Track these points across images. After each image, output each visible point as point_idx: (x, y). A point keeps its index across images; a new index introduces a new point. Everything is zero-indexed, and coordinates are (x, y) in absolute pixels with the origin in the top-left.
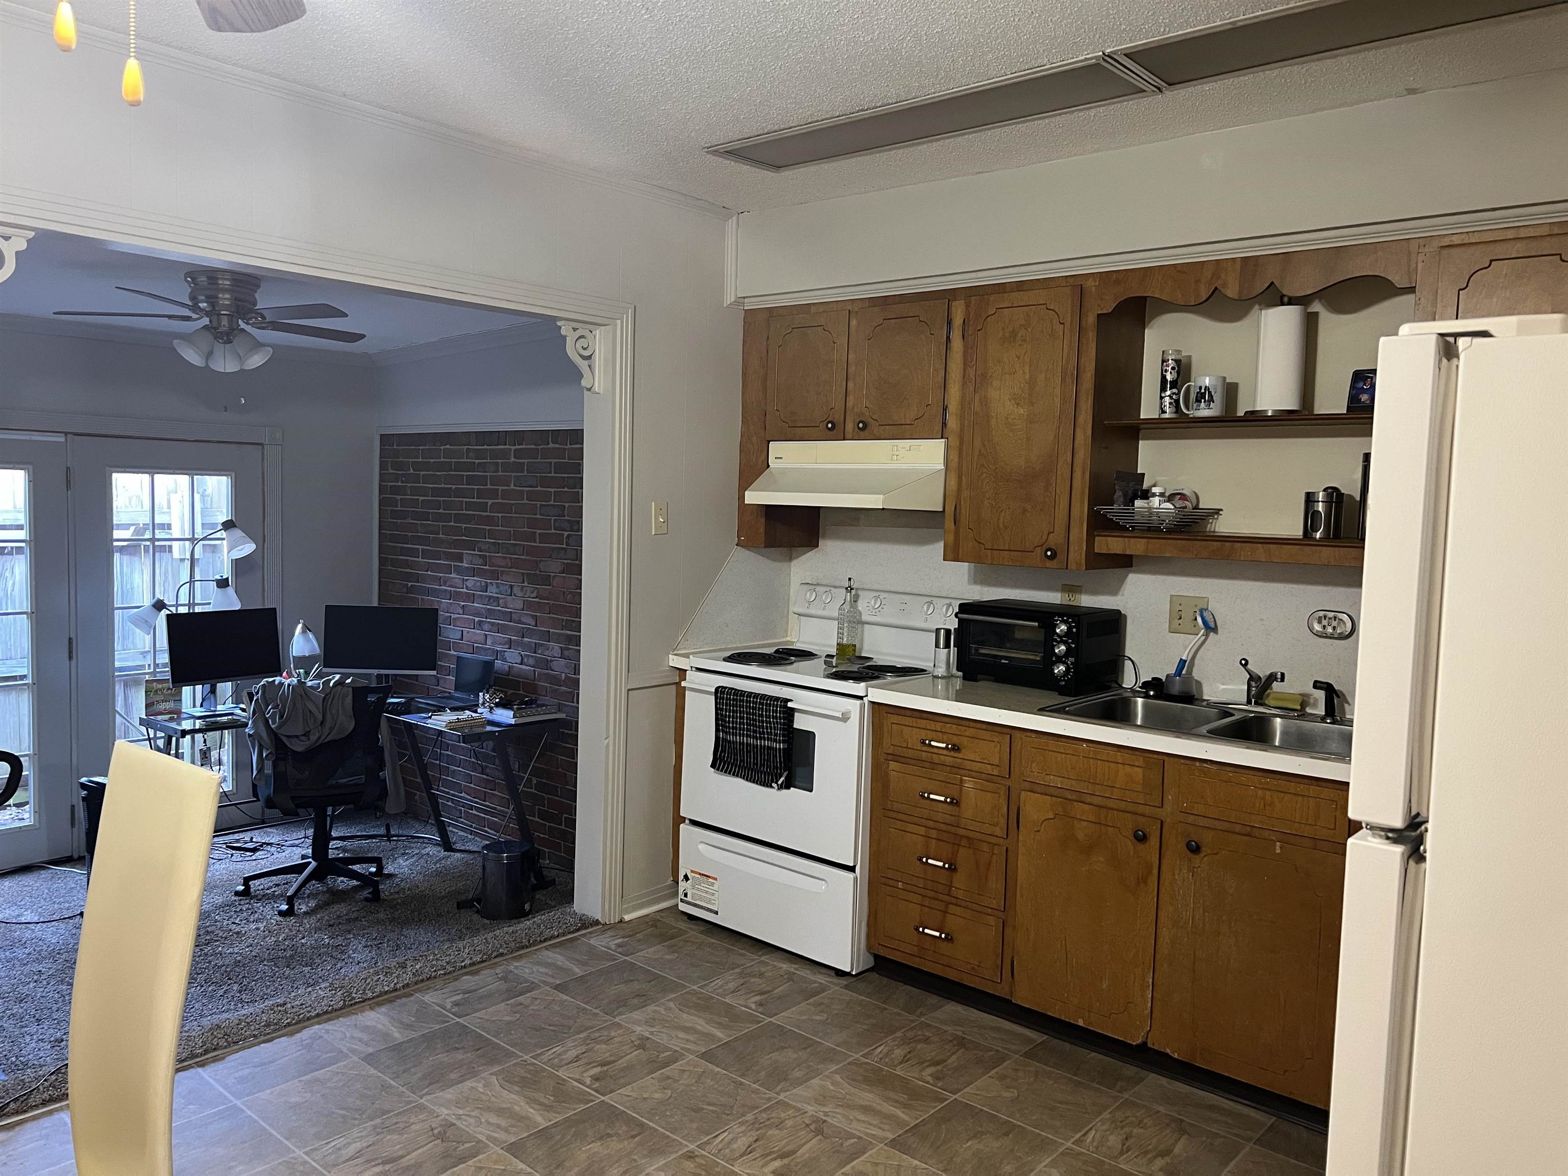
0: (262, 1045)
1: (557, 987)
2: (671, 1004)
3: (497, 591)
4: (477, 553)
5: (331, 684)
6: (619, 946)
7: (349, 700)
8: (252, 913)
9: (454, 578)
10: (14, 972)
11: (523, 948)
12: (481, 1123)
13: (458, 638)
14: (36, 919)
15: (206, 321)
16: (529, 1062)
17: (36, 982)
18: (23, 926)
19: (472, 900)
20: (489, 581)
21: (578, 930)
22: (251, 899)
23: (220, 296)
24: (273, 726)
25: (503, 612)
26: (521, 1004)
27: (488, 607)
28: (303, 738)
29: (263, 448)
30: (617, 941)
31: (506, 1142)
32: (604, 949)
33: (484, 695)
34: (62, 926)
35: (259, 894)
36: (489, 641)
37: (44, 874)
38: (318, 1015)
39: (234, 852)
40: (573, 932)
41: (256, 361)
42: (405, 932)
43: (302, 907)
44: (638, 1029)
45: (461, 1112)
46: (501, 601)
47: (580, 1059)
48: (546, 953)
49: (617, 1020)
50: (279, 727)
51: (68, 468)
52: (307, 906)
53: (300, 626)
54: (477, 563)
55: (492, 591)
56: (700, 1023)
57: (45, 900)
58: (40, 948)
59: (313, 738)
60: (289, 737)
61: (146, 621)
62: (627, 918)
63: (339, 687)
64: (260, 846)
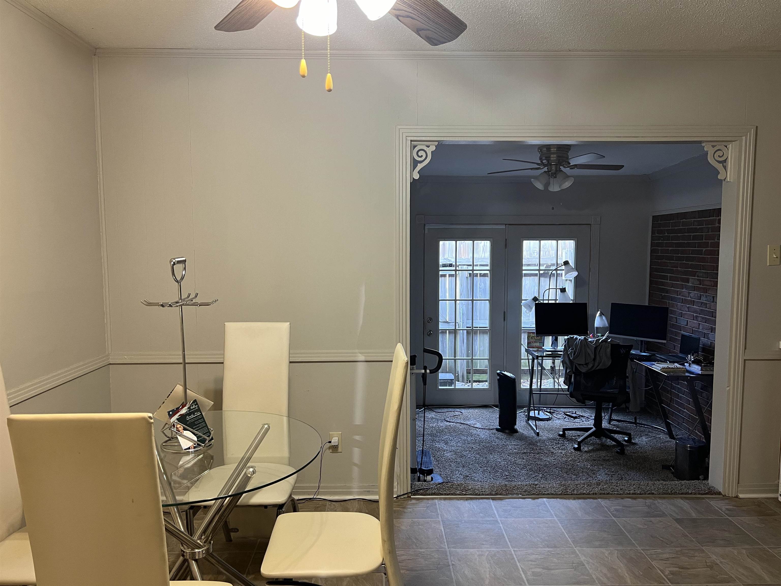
0: (520, 499)
1: (677, 520)
2: (744, 551)
3: (706, 299)
4: (696, 278)
5: (600, 341)
6: (728, 509)
7: (609, 350)
8: (563, 445)
9: (684, 292)
10: (464, 445)
11: (667, 494)
12: (598, 570)
13: (685, 324)
14: (480, 427)
15: (546, 169)
16: (639, 551)
17: (469, 451)
18: (474, 428)
19: (671, 466)
20: (702, 294)
21: (704, 494)
22: (565, 439)
23: (552, 156)
24: (571, 358)
25: (709, 311)
26: (651, 521)
27: (701, 308)
28: (585, 366)
29: (591, 226)
30: (727, 507)
31: (605, 584)
32: (717, 509)
33: (691, 356)
34: (488, 432)
35: (569, 438)
36: (701, 327)
37: (491, 410)
38: (548, 494)
39: (567, 417)
40: (702, 494)
41: (567, 184)
42: (629, 473)
43: (585, 448)
44: (714, 557)
45: (591, 561)
46: (708, 305)
47: (669, 560)
48: (682, 501)
49: (704, 548)
50: (574, 359)
51: (506, 240)
52: (588, 448)
53: (599, 312)
54: (696, 283)
55: (703, 300)
56: (757, 568)
57: (486, 420)
58: (477, 439)
59: (590, 366)
60: (579, 365)
61: (530, 306)
62: (741, 496)
63: (604, 343)
64: (578, 416)
